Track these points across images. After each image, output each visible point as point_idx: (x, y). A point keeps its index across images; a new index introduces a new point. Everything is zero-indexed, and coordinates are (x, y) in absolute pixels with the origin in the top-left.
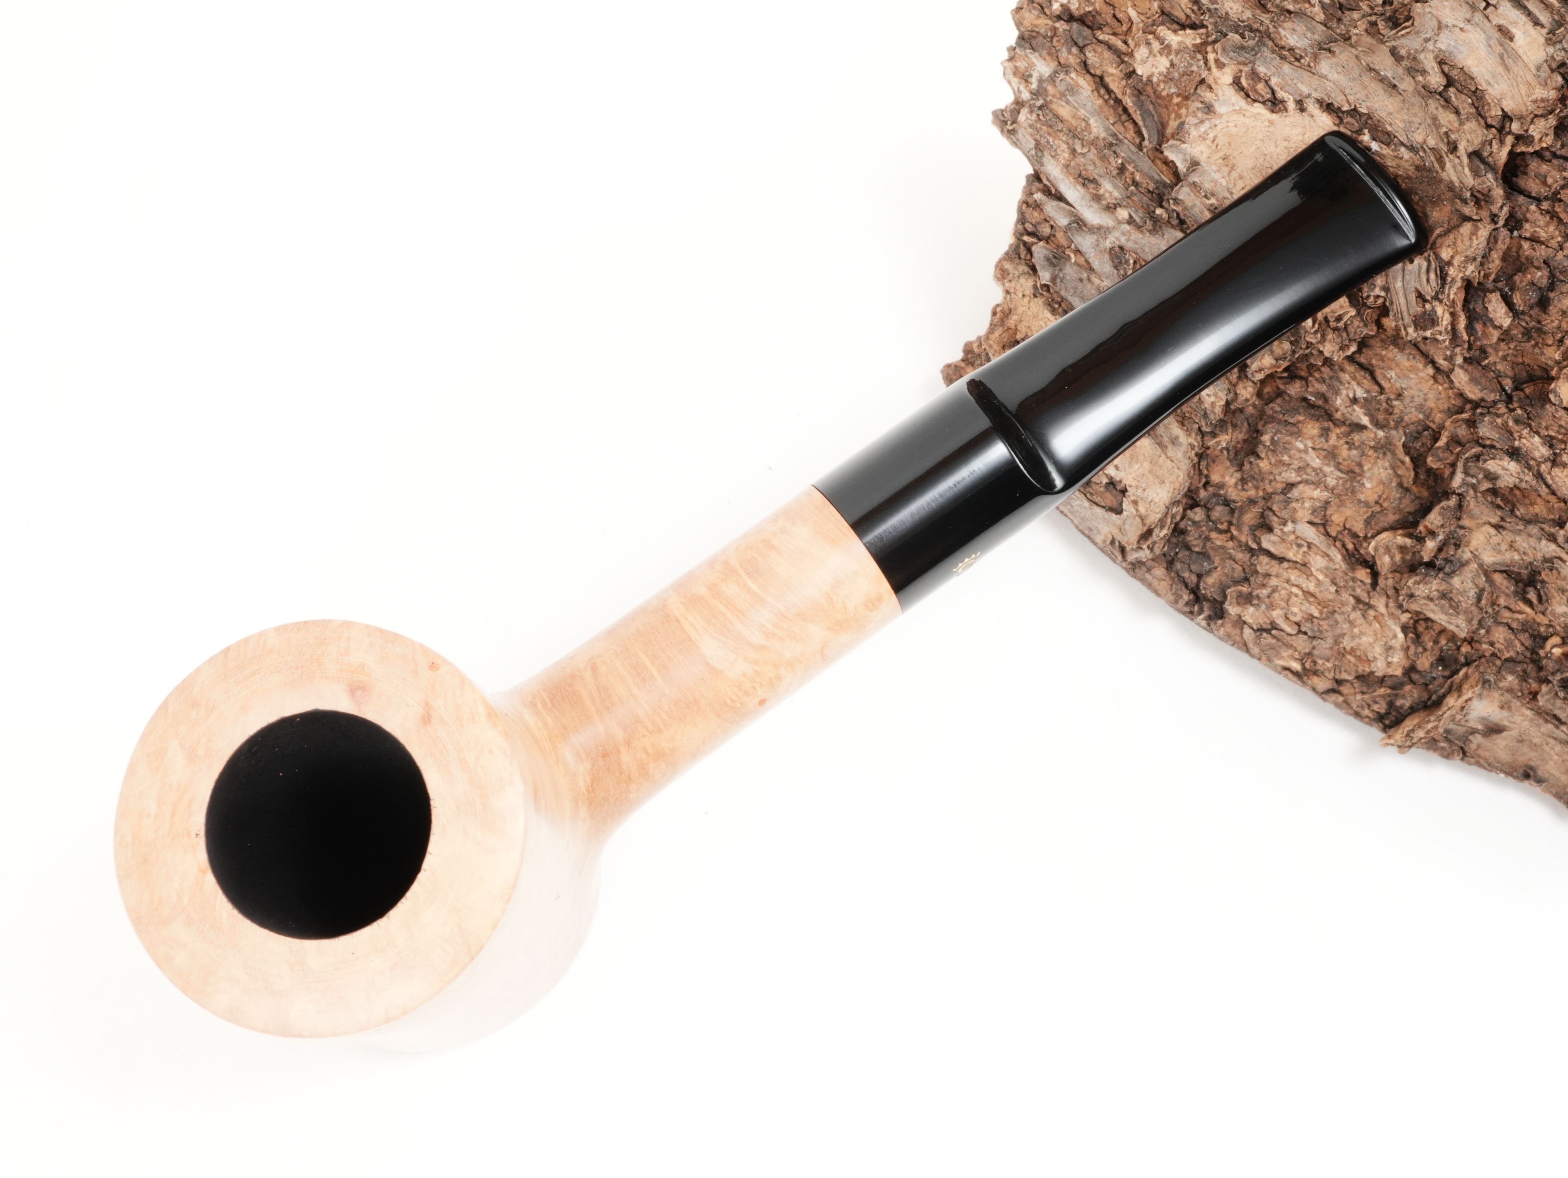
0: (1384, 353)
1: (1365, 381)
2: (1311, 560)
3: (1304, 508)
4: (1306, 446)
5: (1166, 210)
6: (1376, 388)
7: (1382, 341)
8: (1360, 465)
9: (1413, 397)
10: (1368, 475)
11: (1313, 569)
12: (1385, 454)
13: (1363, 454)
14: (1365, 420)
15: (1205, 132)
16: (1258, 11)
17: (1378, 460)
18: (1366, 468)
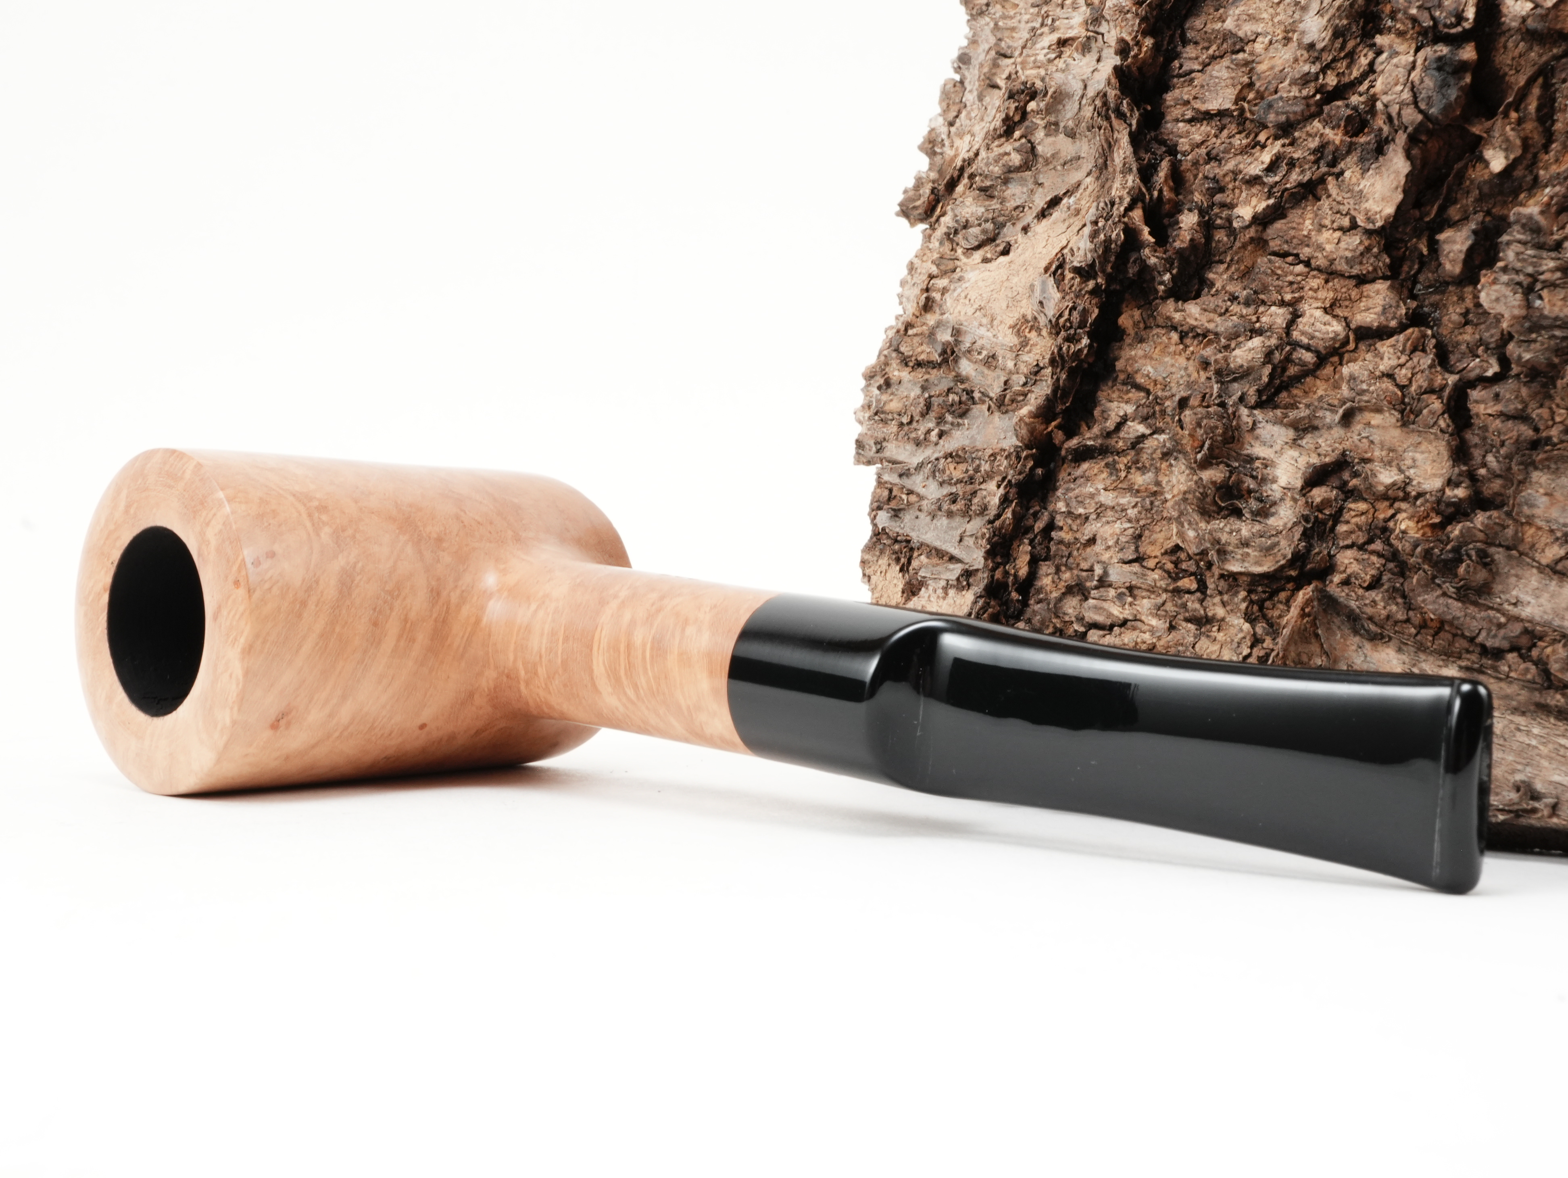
0: (1133, 353)
1: (1130, 395)
2: (1138, 608)
3: (1108, 548)
4: (1097, 489)
5: (957, 394)
6: (1142, 394)
7: (1130, 345)
8: (1158, 483)
9: (1178, 382)
10: (1167, 488)
11: (1143, 618)
12: (1175, 459)
13: (1158, 470)
14: (1141, 429)
15: (959, 295)
16: (987, 203)
17: (1173, 469)
18: (1164, 484)
